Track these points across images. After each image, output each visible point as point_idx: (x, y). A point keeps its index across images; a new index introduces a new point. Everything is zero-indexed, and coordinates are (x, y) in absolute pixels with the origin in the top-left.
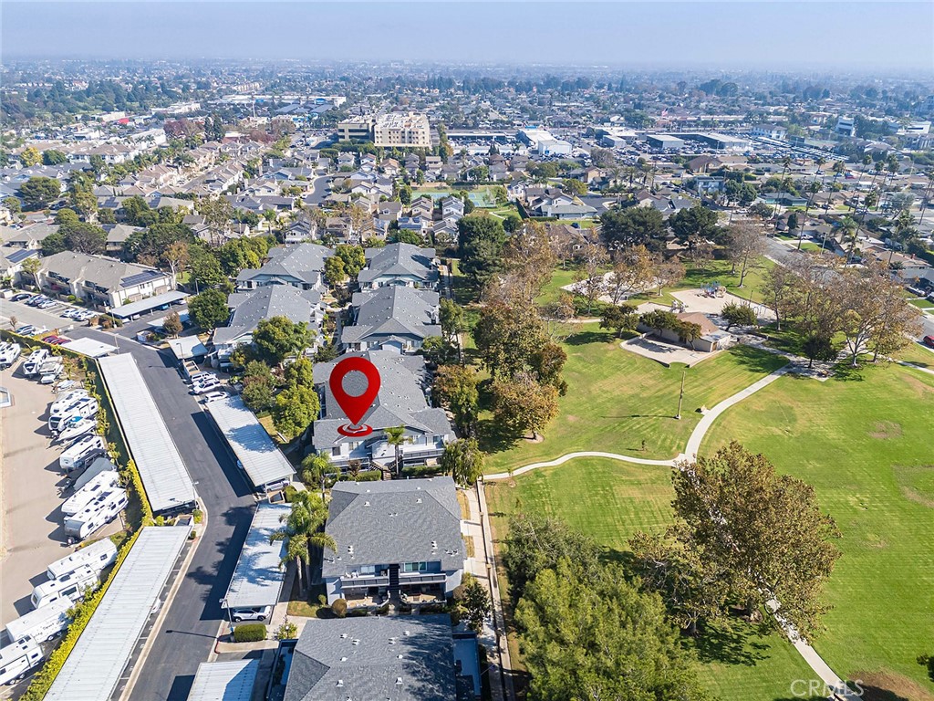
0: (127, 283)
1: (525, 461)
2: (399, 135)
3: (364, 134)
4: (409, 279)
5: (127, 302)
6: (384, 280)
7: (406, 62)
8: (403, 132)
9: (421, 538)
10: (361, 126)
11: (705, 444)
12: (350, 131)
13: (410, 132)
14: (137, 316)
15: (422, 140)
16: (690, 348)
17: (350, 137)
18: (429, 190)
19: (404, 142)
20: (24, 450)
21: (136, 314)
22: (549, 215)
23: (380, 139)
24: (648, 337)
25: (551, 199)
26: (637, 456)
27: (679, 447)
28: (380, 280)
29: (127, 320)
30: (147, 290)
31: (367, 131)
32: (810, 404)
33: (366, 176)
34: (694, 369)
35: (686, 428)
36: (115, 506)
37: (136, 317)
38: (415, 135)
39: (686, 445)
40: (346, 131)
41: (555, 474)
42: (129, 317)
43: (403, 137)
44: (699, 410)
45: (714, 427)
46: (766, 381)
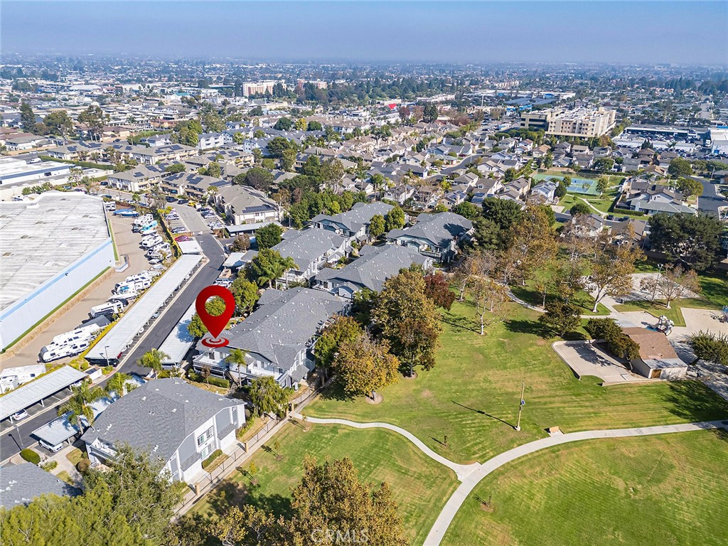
0: (248, 210)
1: (342, 415)
2: (571, 126)
3: (541, 123)
4: (424, 242)
5: (244, 223)
6: (406, 239)
7: (672, 65)
8: (575, 124)
9: (153, 439)
10: (540, 117)
11: (513, 463)
12: (531, 120)
13: (581, 124)
14: (242, 234)
15: (591, 131)
16: (628, 368)
17: (530, 125)
18: (555, 174)
19: (574, 132)
20: (94, 299)
21: (241, 232)
22: (637, 210)
23: (553, 128)
24: (594, 344)
25: (650, 195)
26: (435, 449)
27: (483, 456)
28: (403, 238)
29: (234, 234)
30: (261, 217)
31: (545, 121)
32: (700, 472)
33: (505, 157)
34: (605, 389)
35: (513, 441)
36: (76, 347)
37: (240, 234)
38: (585, 127)
39: (492, 457)
40: (527, 120)
41: (347, 435)
42: (235, 233)
43: (575, 128)
44: (548, 430)
45: (546, 451)
46: (676, 428)
